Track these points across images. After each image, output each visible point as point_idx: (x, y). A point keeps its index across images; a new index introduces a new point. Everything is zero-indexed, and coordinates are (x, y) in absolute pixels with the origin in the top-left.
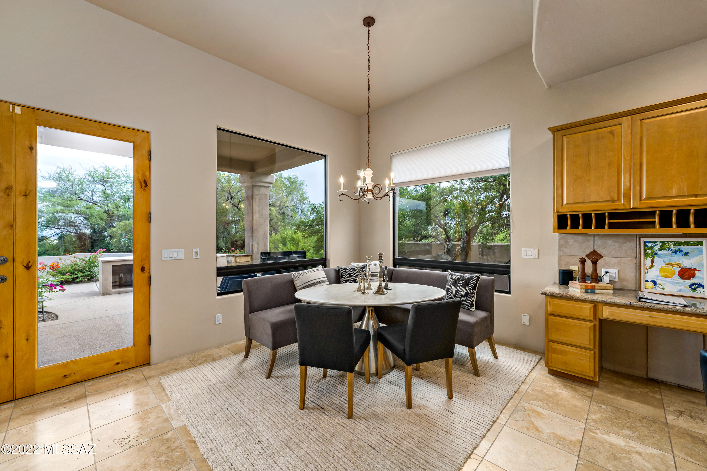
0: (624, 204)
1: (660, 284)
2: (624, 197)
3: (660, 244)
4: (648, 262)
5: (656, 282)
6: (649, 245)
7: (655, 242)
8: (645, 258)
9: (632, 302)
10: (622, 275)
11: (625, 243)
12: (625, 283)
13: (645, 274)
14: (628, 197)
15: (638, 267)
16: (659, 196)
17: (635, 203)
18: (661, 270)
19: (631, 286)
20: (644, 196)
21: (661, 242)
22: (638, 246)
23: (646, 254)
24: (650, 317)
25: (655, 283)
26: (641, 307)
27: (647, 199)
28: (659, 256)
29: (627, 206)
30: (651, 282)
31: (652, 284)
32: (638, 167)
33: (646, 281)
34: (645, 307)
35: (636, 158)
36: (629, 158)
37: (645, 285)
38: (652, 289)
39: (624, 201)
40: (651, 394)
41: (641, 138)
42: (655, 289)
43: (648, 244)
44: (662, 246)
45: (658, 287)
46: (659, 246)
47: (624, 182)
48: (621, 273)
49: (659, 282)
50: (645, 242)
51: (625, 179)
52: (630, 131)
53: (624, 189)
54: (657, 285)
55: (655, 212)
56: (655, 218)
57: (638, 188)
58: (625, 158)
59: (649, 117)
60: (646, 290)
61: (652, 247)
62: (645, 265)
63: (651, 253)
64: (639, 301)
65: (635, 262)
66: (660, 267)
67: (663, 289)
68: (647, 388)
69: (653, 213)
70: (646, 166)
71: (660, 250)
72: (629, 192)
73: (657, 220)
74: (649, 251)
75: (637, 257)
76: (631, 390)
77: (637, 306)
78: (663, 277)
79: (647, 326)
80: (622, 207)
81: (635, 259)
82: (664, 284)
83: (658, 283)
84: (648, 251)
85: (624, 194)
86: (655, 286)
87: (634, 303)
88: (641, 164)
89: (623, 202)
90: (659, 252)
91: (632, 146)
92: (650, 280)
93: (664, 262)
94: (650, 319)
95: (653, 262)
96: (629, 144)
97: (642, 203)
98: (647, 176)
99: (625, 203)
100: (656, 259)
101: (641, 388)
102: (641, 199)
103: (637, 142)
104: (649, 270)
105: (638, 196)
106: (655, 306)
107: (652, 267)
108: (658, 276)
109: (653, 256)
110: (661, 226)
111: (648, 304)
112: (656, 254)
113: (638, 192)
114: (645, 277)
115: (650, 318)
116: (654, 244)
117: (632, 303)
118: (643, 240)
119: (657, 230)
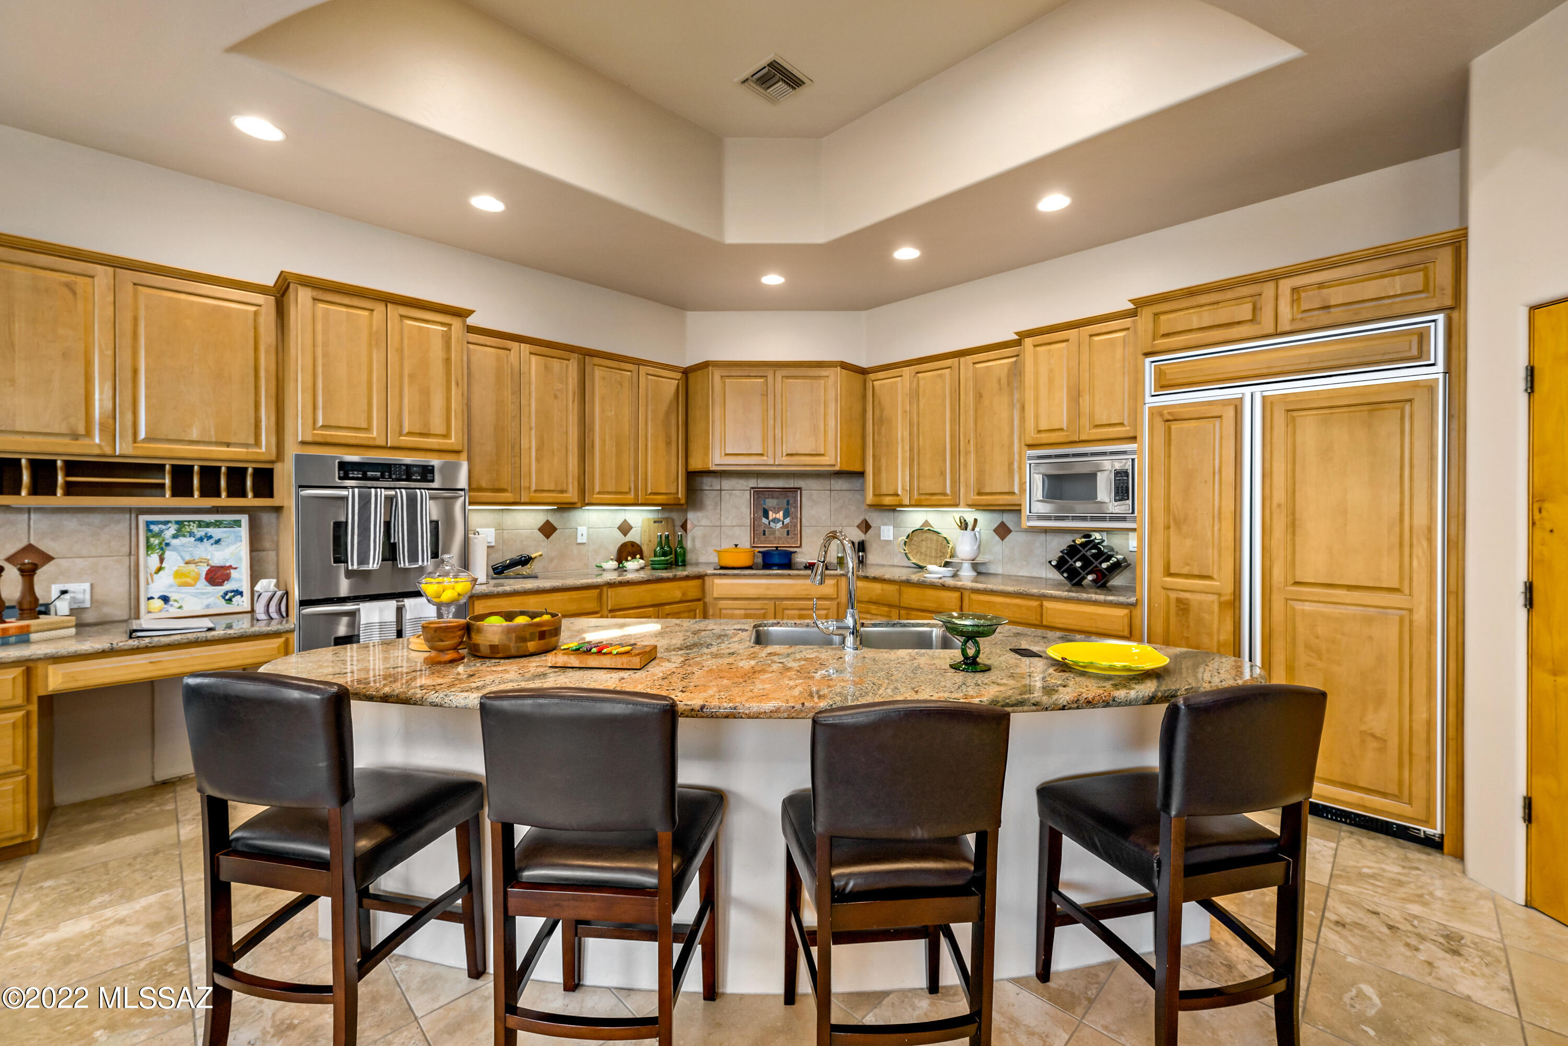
0: (99, 446)
1: (175, 601)
2: (101, 430)
3: (176, 526)
4: (154, 559)
5: (168, 597)
6: (155, 528)
7: (166, 523)
8: (148, 555)
9: (114, 643)
10: (100, 593)
11: (105, 526)
12: (106, 610)
13: (148, 584)
14: (109, 432)
15: (134, 573)
16: (170, 437)
17: (124, 445)
18: (177, 574)
19: (121, 613)
20: (142, 435)
21: (177, 522)
22: (133, 532)
23: (149, 547)
24: (151, 663)
25: (165, 599)
26: (133, 649)
27: (148, 439)
28: (175, 549)
29: (108, 451)
30: (159, 598)
31: (161, 602)
32: (128, 374)
33: (149, 599)
34: (141, 646)
35: (125, 357)
36: (110, 352)
37: (147, 606)
38: (161, 611)
39: (101, 440)
40: (157, 809)
41: (136, 319)
42: (167, 611)
43: (152, 527)
44: (179, 530)
45: (172, 605)
46: (172, 530)
47: (101, 400)
48: (97, 590)
49: (173, 596)
50: (148, 524)
51: (101, 393)
52: (111, 299)
53: (100, 414)
54: (171, 603)
55: (163, 466)
56: (164, 478)
57: (129, 417)
58: (101, 351)
59: (149, 284)
60: (150, 616)
61: (161, 531)
62: (146, 567)
63: (160, 543)
64: (131, 637)
65: (128, 565)
66: (175, 568)
67: (180, 607)
68: (152, 801)
69: (159, 469)
70: (146, 378)
71: (175, 537)
72: (111, 421)
73: (167, 481)
74: (155, 541)
75: (133, 553)
76: (117, 821)
77: (126, 647)
78: (180, 586)
79: (152, 682)
80: (97, 451)
81: (127, 558)
82: (183, 599)
83: (171, 599)
84: (152, 540)
85: (101, 424)
86: (165, 606)
87: (120, 644)
88: (135, 372)
89: (97, 440)
90: (175, 542)
91: (117, 330)
92: (156, 595)
93: (183, 559)
94: (151, 667)
95: (162, 560)
96: (110, 325)
97: (137, 447)
98: (147, 397)
99: (103, 444)
100: (168, 554)
101: (137, 808)
102: (135, 440)
103: (128, 326)
104: (155, 576)
105: (130, 432)
106: (159, 641)
107: (160, 569)
108: (171, 586)
109: (162, 549)
110: (174, 494)
111: (147, 640)
112: (167, 545)
113: (129, 423)
114: (147, 590)
115: (150, 665)
116: (163, 527)
117: (115, 646)
118: (143, 519)
119: (168, 500)
